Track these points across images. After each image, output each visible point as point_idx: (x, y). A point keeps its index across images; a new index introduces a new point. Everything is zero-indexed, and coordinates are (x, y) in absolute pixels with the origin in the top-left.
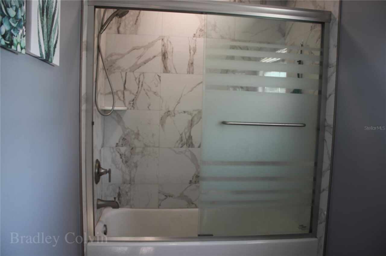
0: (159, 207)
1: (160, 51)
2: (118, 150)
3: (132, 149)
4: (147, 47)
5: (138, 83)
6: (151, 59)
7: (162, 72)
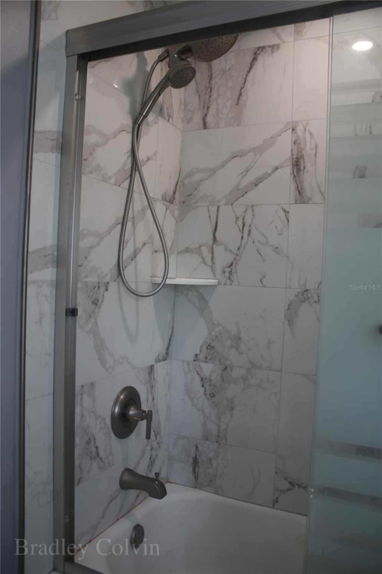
0: (274, 505)
1: (289, 154)
2: (197, 369)
3: (225, 369)
4: (259, 150)
5: (241, 228)
6: (270, 175)
7: (292, 201)
